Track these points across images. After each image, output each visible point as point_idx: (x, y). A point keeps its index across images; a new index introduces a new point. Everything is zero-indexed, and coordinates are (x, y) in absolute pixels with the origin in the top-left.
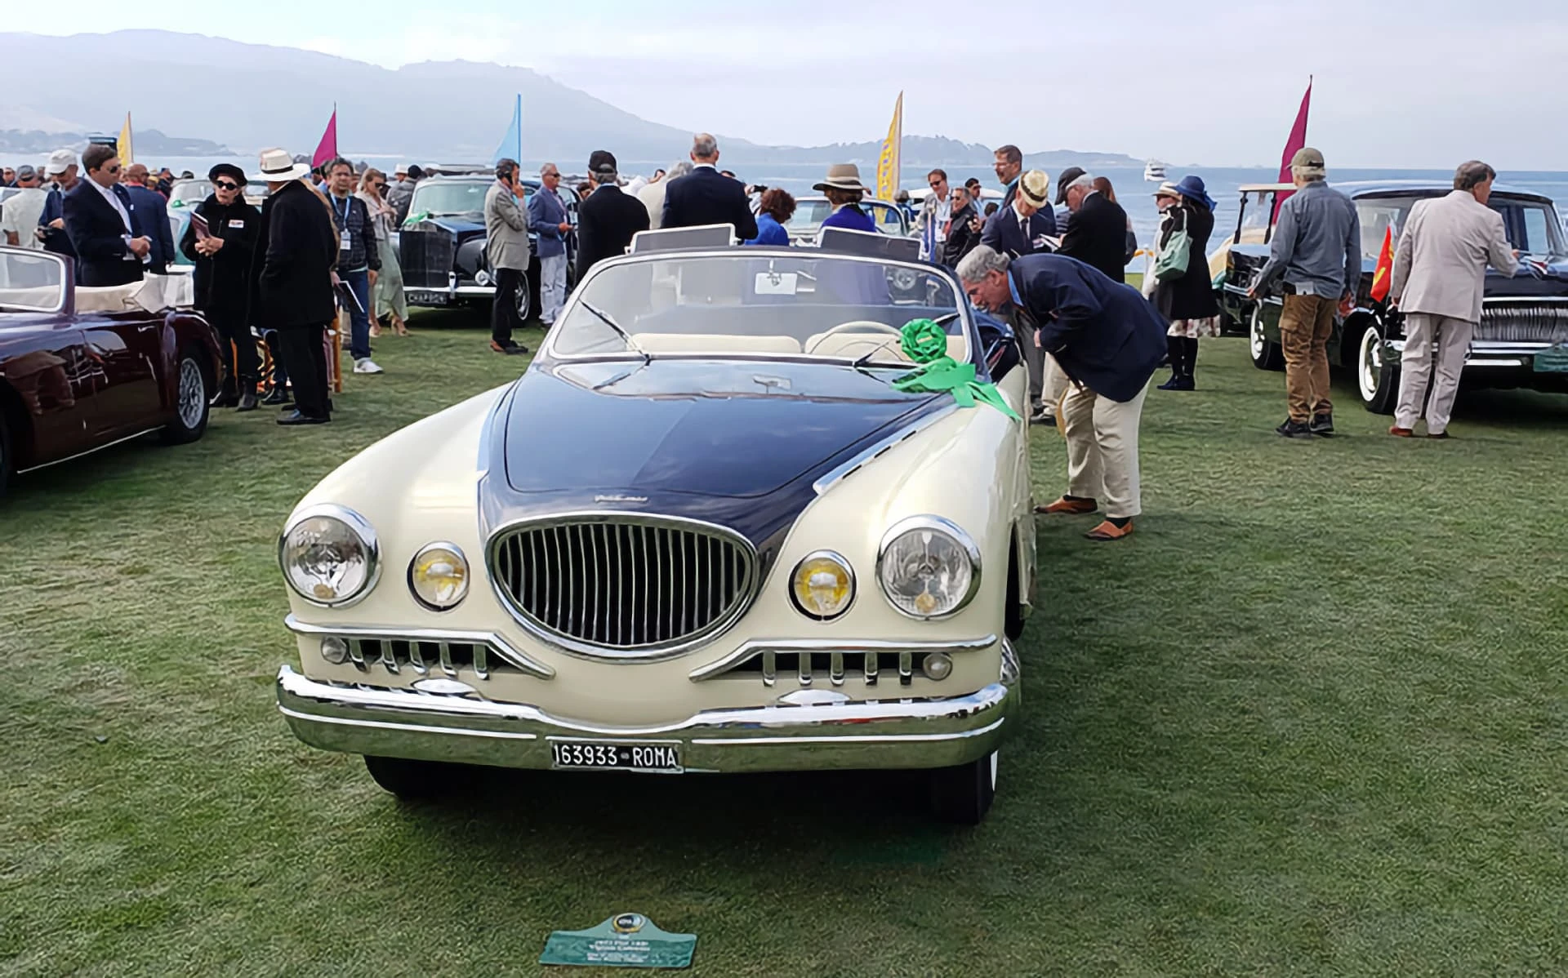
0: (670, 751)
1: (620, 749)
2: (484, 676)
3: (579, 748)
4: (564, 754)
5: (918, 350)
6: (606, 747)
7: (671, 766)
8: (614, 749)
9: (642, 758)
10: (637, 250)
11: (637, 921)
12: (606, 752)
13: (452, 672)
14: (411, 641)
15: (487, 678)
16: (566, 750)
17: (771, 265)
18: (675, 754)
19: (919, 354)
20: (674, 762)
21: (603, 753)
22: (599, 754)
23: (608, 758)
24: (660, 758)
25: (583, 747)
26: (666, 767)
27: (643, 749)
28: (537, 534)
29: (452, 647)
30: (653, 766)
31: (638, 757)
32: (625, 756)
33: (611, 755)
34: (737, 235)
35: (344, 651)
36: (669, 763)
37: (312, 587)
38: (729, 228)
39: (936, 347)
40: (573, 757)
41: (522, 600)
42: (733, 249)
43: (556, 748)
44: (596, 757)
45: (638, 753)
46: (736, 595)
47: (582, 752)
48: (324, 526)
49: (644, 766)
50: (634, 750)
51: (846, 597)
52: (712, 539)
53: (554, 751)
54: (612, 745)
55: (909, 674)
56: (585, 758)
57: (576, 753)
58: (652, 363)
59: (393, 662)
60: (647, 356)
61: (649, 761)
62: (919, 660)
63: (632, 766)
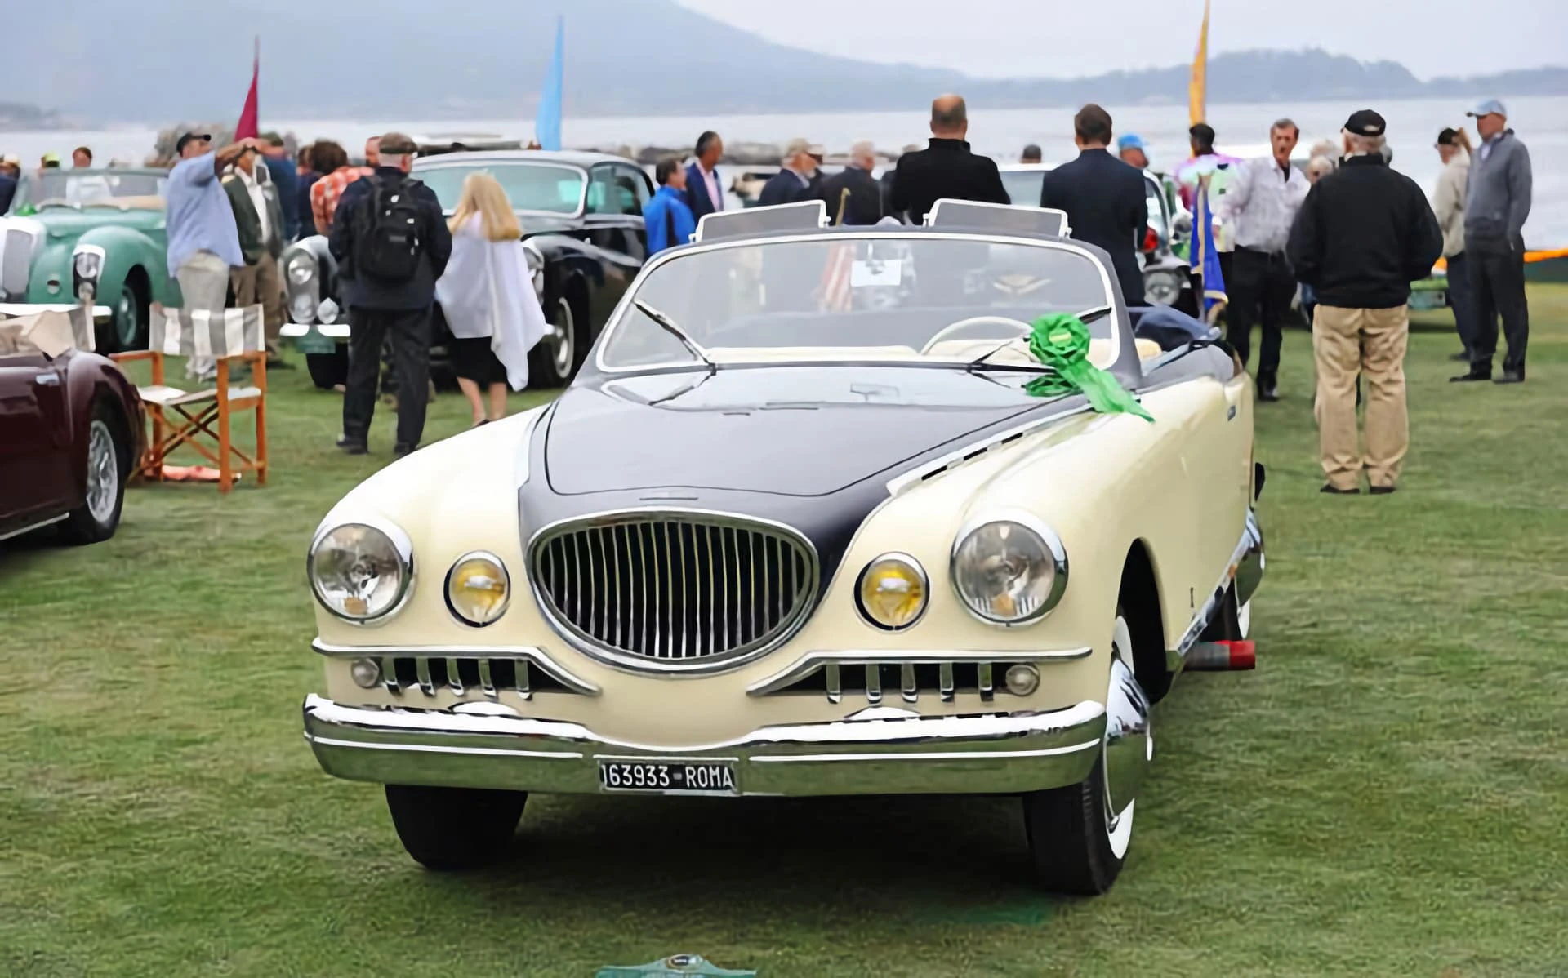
0: (726, 770)
1: (673, 768)
2: (526, 695)
3: (628, 768)
4: (612, 775)
5: (1051, 349)
6: (657, 766)
7: (728, 787)
8: (665, 769)
9: (696, 778)
10: (704, 237)
11: (693, 961)
12: (657, 772)
13: (493, 693)
14: (448, 657)
15: (530, 699)
16: (614, 771)
17: (870, 249)
18: (731, 772)
19: (1050, 355)
20: (730, 783)
21: (654, 773)
22: (650, 775)
23: (659, 778)
24: (715, 778)
25: (633, 766)
26: (722, 788)
27: (696, 768)
28: (581, 535)
29: (492, 662)
30: (708, 787)
31: (692, 777)
32: (678, 776)
33: (662, 775)
34: (828, 214)
35: (376, 673)
36: (725, 783)
37: (343, 603)
38: (819, 206)
39: (1072, 348)
40: (622, 778)
41: (566, 610)
42: (824, 231)
43: (604, 767)
44: (647, 778)
45: (691, 773)
46: (796, 601)
47: (631, 772)
48: (357, 535)
49: (699, 788)
50: (687, 769)
51: (917, 604)
52: (768, 538)
53: (601, 771)
54: (663, 763)
55: (990, 688)
56: (635, 779)
57: (625, 774)
58: (718, 372)
59: (430, 684)
60: (712, 365)
61: (703, 782)
62: (1001, 672)
63: (685, 787)
